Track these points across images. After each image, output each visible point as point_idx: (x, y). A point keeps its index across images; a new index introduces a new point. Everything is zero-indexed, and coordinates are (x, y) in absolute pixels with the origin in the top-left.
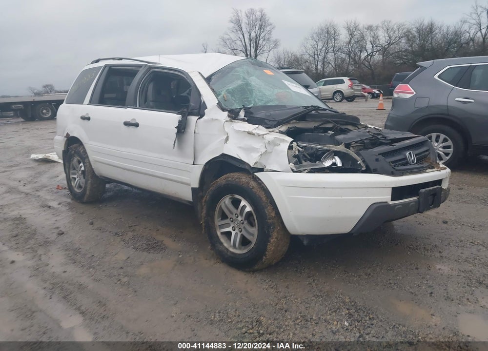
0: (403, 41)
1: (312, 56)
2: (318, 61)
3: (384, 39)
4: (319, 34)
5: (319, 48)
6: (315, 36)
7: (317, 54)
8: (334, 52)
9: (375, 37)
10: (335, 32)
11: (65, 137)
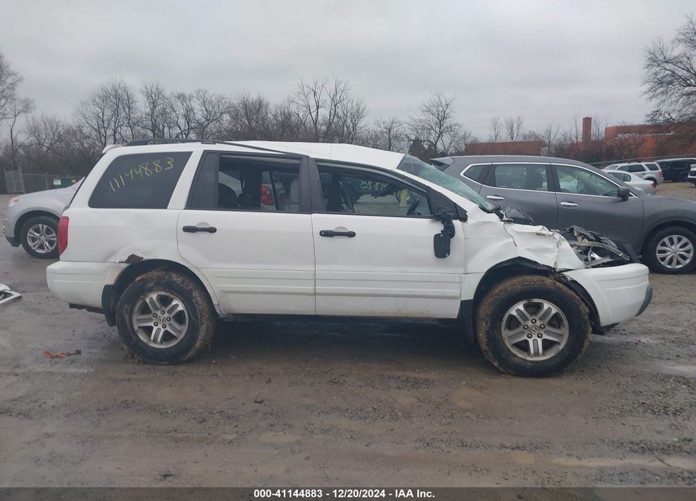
0: (226, 117)
1: (96, 130)
2: (105, 137)
3: (201, 113)
4: (105, 98)
5: (105, 118)
6: (97, 100)
7: (104, 127)
8: (130, 126)
9: (189, 110)
10: (128, 99)
11: (123, 262)
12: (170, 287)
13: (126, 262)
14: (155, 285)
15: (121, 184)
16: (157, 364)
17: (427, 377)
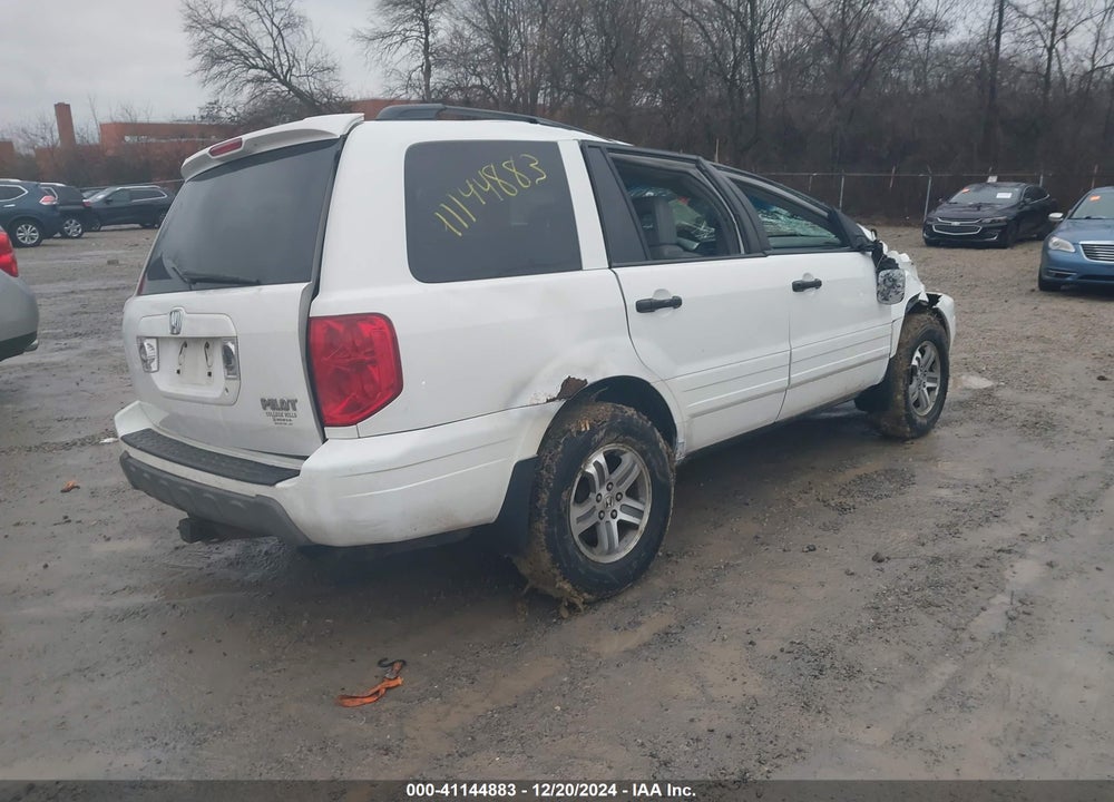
11: (553, 400)
12: (626, 432)
13: (560, 397)
14: (607, 434)
15: (467, 219)
16: (618, 594)
17: (860, 472)
